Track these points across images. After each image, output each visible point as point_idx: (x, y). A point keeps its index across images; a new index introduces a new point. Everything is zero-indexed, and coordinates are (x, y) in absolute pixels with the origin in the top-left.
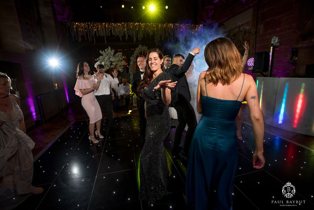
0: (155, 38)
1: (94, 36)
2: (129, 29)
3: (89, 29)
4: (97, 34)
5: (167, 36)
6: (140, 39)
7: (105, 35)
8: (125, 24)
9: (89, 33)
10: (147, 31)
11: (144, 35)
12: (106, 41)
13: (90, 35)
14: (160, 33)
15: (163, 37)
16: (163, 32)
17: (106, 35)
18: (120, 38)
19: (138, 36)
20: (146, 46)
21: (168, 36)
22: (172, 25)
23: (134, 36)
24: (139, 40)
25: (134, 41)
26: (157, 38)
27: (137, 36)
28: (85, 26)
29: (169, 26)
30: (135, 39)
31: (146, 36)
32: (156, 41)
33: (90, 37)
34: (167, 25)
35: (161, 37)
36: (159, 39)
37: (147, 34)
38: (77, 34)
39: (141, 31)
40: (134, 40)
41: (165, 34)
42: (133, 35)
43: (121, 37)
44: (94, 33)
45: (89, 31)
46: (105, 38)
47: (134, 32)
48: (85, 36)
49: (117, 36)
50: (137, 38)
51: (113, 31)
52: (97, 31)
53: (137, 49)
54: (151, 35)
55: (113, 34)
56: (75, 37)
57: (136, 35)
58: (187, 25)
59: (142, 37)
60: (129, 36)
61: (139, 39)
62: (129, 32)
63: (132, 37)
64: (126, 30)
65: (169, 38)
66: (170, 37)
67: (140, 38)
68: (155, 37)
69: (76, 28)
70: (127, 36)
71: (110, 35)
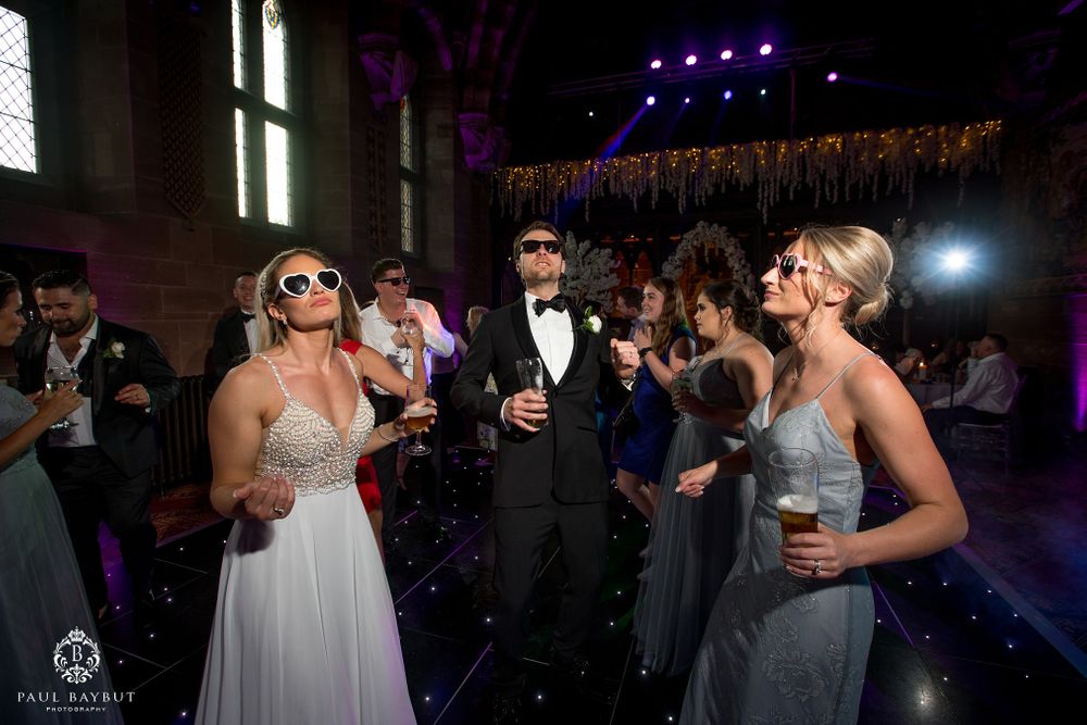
0: (760, 196)
1: (556, 202)
2: (663, 173)
3: (545, 183)
4: (566, 195)
5: (811, 185)
6: (700, 201)
7: (588, 195)
8: (653, 157)
9: (545, 193)
10: (728, 172)
11: (717, 186)
12: (587, 213)
13: (545, 197)
14: (779, 174)
15: (792, 190)
16: (795, 171)
17: (591, 196)
18: (632, 202)
19: (694, 193)
20: (720, 226)
21: (818, 183)
22: (836, 142)
23: (680, 194)
24: (697, 204)
25: (680, 209)
26: (766, 195)
27: (690, 192)
28: (536, 174)
29: (822, 145)
30: (682, 202)
31: (723, 190)
32: (762, 206)
33: (545, 206)
34: (815, 141)
35: (784, 190)
36: (774, 197)
37: (728, 183)
38: (514, 198)
39: (706, 174)
40: (680, 204)
41: (804, 176)
42: (677, 189)
43: (635, 200)
44: (558, 191)
45: (546, 188)
46: (588, 202)
47: (683, 179)
48: (533, 204)
49: (625, 197)
50: (690, 199)
51: (612, 183)
52: (565, 186)
53: (689, 236)
54: (745, 185)
55: (612, 191)
56: (507, 206)
57: (688, 188)
58: (910, 132)
59: (710, 192)
60: (663, 193)
61: (697, 200)
62: (662, 180)
63: (674, 195)
64: (654, 177)
65: (819, 192)
66: (823, 189)
67: (700, 197)
68: (760, 190)
69: (514, 183)
70: (655, 195)
71: (603, 194)
